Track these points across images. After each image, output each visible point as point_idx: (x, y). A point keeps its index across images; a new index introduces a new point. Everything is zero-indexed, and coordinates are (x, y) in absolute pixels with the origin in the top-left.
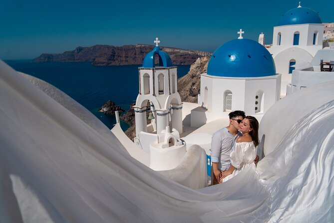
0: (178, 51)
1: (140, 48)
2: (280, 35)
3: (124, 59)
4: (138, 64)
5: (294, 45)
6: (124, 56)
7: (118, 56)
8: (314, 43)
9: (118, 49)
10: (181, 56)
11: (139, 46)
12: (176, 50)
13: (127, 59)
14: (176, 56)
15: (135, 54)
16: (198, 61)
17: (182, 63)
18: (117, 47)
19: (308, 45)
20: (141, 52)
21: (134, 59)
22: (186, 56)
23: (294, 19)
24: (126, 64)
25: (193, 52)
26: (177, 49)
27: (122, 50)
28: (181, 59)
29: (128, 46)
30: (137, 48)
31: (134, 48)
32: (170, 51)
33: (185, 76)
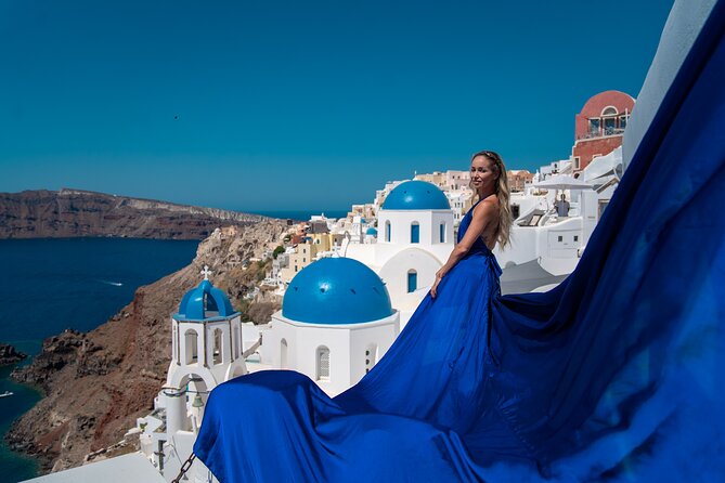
0: (166, 207)
1: (70, 198)
2: (389, 225)
3: (24, 223)
4: (64, 236)
5: (412, 242)
6: (23, 215)
7: (8, 217)
8: (442, 241)
9: (8, 199)
10: (172, 218)
11: (66, 193)
12: (160, 206)
13: (34, 223)
14: (160, 219)
15: (56, 213)
16: (216, 235)
17: (174, 234)
18: (6, 194)
19: (433, 243)
20: (72, 208)
21: (53, 224)
22: (184, 220)
23: (409, 199)
24: (29, 235)
25: (200, 210)
26: (162, 203)
27: (19, 202)
28: (172, 226)
29: (38, 193)
30: (61, 198)
31: (52, 198)
32: (146, 207)
33: (187, 269)
